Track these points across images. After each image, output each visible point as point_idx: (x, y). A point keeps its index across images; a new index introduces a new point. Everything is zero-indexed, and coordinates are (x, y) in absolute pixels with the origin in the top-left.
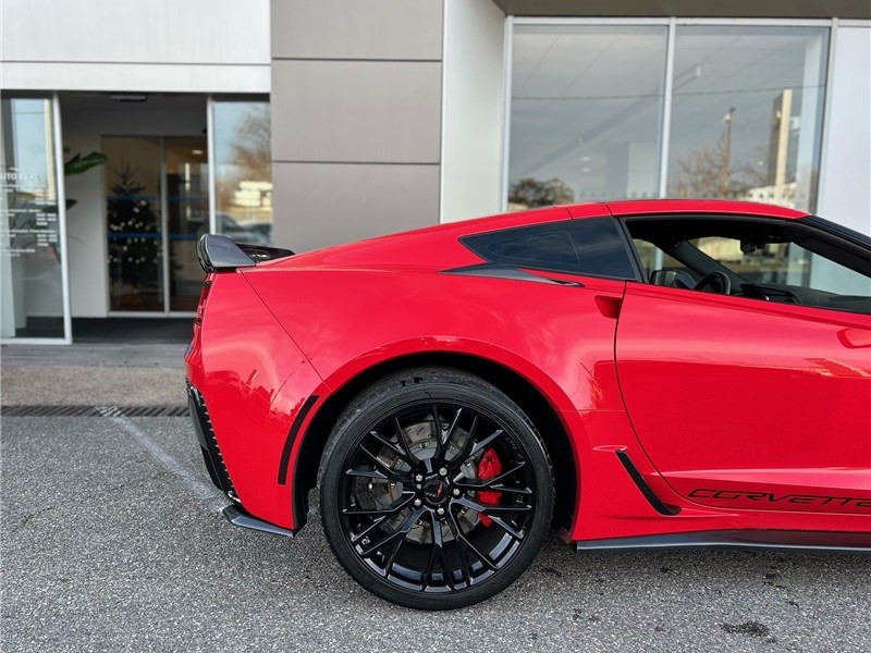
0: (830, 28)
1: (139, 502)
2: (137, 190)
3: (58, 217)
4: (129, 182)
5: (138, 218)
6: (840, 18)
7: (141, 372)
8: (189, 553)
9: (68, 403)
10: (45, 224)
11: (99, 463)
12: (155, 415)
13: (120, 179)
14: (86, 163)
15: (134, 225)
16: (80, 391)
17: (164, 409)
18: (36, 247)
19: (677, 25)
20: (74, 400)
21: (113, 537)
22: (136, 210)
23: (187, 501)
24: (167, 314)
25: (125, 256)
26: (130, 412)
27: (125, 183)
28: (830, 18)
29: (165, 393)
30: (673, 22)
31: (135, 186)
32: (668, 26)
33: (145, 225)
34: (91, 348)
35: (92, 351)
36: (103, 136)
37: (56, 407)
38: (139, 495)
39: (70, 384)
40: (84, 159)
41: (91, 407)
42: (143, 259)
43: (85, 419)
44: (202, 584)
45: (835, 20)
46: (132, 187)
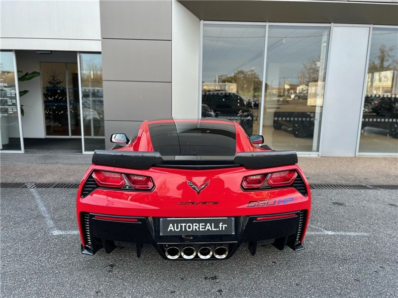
0: (330, 27)
1: (24, 229)
2: (59, 83)
3: (16, 101)
4: (55, 79)
5: (60, 95)
6: (334, 23)
7: (50, 167)
8: (33, 251)
9: (15, 182)
10: (11, 104)
11: (16, 211)
12: (48, 187)
13: (52, 78)
14: (31, 76)
15: (58, 98)
16: (21, 176)
17: (53, 184)
18: (8, 113)
19: (269, 25)
20: (18, 180)
21: (8, 244)
22: (59, 91)
23: (42, 229)
24: (70, 137)
25: (54, 111)
26: (39, 186)
27: (54, 80)
28: (330, 23)
29: (56, 177)
30: (267, 24)
31: (58, 81)
32: (265, 26)
33: (63, 98)
34: (32, 155)
35: (33, 156)
36: (41, 62)
37: (9, 184)
38: (25, 226)
39: (18, 172)
40: (30, 74)
41: (24, 184)
42: (62, 112)
43: (19, 190)
44: (33, 263)
45: (332, 24)
46: (57, 81)
